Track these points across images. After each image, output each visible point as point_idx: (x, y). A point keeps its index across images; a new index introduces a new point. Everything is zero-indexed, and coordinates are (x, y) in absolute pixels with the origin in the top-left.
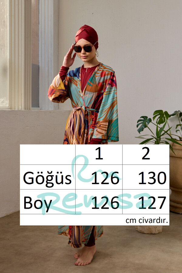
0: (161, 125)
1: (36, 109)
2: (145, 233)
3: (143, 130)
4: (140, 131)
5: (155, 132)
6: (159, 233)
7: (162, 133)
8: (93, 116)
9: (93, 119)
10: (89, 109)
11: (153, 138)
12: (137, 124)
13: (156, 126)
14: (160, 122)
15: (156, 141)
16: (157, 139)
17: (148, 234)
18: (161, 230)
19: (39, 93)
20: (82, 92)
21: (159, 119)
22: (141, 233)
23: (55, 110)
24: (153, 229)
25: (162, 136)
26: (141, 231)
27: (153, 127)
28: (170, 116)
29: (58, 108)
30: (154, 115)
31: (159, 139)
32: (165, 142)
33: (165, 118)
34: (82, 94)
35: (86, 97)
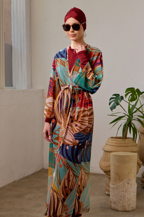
0: (133, 103)
1: (9, 89)
2: (119, 210)
3: (115, 108)
4: (112, 109)
5: (127, 110)
6: (133, 210)
7: (134, 111)
8: (80, 94)
9: (80, 98)
10: (76, 88)
11: (125, 116)
12: (109, 102)
13: (128, 104)
14: (132, 99)
15: (128, 119)
16: (129, 117)
17: (122, 211)
18: (135, 207)
19: (12, 73)
20: (70, 72)
21: (131, 96)
22: (115, 210)
23: (28, 89)
24: (127, 206)
25: (134, 113)
26: (115, 208)
27: (125, 104)
28: (142, 93)
29: (32, 87)
30: (126, 92)
31: (131, 116)
32: (137, 119)
33: (137, 96)
34: (70, 75)
35: (74, 77)
